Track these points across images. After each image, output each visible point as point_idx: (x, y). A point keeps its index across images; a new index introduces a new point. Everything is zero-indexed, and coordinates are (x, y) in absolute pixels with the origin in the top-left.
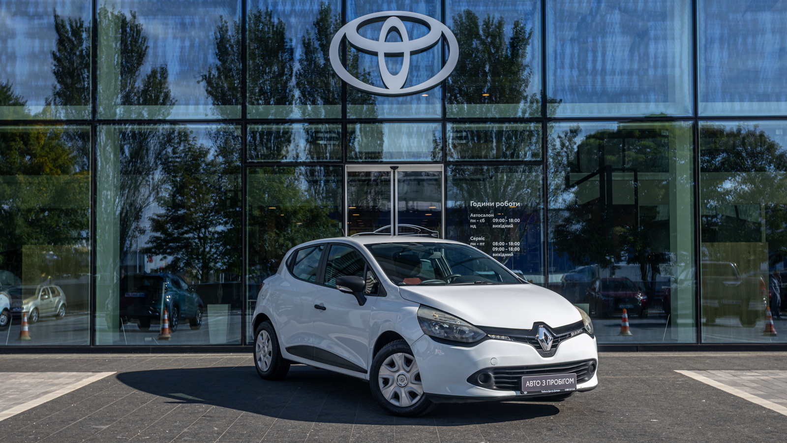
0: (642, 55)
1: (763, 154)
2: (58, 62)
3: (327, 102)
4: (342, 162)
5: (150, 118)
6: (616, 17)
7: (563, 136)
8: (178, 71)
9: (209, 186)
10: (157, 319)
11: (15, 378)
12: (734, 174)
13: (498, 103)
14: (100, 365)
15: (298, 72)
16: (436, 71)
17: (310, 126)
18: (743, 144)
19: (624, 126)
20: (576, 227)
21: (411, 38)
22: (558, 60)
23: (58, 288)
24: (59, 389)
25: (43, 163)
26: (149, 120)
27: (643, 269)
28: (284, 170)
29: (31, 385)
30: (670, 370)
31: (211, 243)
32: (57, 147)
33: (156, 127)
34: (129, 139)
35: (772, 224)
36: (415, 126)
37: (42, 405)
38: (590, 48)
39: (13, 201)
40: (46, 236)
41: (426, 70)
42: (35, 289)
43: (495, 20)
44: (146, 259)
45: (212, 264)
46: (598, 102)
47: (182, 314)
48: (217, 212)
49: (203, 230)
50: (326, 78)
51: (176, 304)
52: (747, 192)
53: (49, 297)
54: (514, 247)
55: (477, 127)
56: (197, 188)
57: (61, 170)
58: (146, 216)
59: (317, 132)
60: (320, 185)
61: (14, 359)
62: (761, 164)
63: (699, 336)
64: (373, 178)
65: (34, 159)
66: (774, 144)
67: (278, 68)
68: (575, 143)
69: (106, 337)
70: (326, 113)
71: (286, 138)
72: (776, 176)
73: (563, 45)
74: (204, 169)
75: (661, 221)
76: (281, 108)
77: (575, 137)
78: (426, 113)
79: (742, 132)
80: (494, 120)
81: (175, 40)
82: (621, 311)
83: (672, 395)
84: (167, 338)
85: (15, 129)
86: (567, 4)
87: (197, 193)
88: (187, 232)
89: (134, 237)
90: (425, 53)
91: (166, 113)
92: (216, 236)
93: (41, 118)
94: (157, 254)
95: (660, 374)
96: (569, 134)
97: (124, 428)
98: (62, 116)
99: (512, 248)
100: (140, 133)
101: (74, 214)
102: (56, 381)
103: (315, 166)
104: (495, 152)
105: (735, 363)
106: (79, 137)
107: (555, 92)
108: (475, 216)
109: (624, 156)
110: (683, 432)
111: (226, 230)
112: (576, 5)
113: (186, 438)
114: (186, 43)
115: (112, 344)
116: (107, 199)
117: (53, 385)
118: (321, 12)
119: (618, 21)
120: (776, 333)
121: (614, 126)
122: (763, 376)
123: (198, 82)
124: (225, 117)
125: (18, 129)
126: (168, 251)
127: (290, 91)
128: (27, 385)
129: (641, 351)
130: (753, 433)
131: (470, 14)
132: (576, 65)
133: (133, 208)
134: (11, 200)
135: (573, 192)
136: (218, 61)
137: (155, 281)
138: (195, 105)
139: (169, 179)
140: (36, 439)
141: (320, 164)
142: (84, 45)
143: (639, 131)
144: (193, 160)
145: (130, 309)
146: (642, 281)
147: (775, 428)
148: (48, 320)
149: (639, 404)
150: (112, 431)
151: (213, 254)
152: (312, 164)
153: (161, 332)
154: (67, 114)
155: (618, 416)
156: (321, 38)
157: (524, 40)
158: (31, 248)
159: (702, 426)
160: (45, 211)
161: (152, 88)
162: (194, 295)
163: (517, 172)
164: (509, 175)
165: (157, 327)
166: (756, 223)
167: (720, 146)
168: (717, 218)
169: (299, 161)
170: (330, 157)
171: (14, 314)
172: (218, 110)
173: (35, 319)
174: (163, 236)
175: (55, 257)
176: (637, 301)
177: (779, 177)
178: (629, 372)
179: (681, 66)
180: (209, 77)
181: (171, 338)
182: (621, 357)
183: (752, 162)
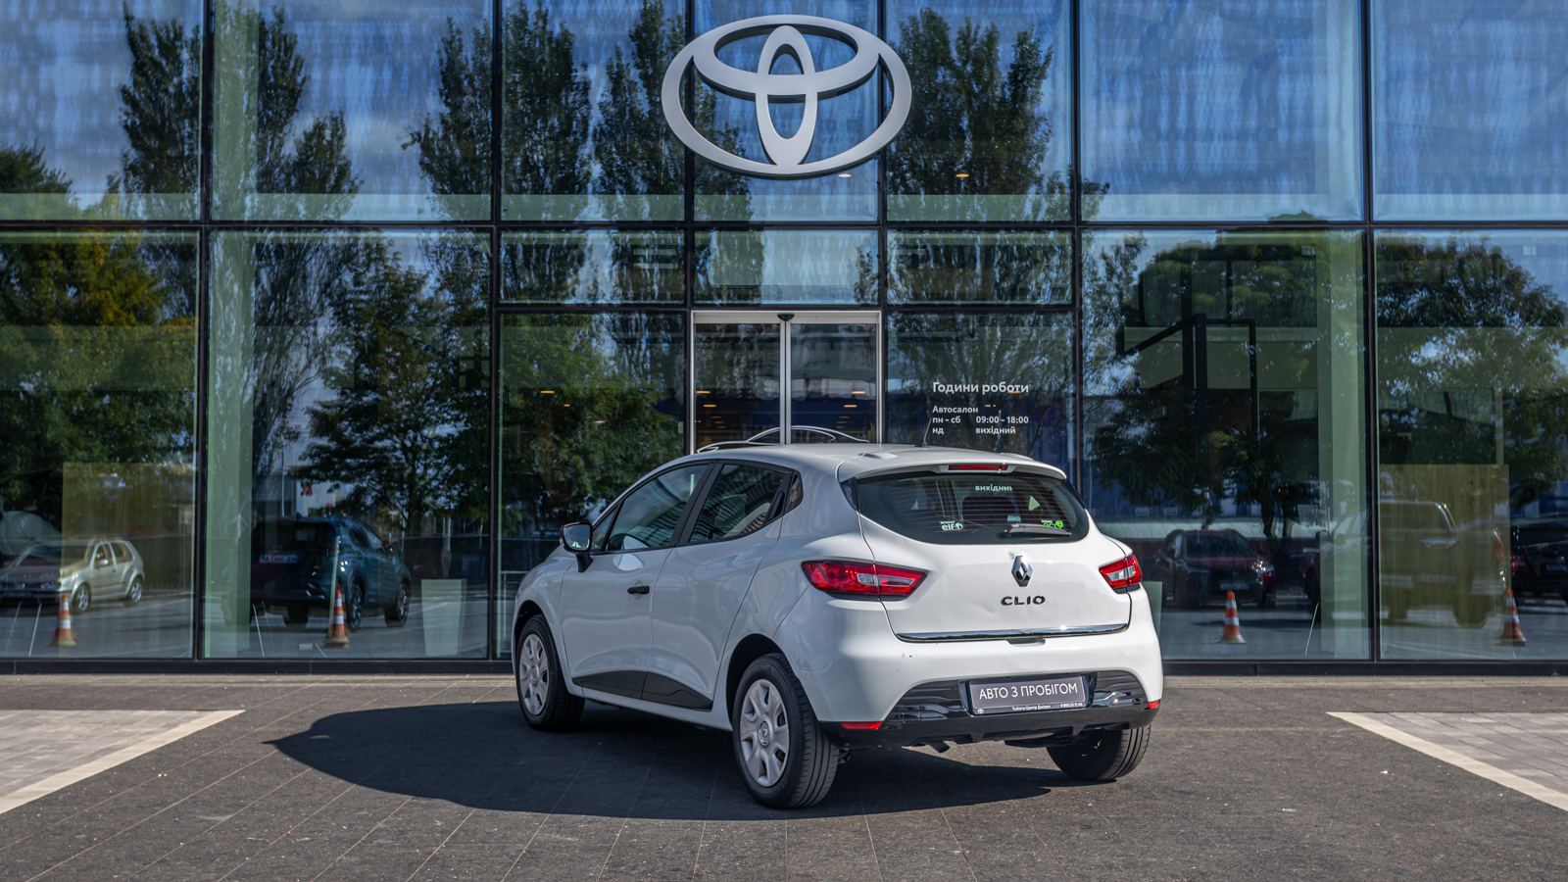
0: (1265, 102)
1: (1499, 291)
2: (132, 107)
3: (656, 187)
4: (684, 305)
5: (309, 218)
6: (1214, 29)
7: (1111, 254)
9: (423, 347)
10: (324, 606)
11: (48, 722)
12: (1443, 331)
13: (986, 192)
14: (212, 696)
15: (598, 128)
16: (867, 131)
17: (620, 235)
18: (1461, 272)
19: (1229, 239)
20: (1137, 431)
21: (819, 67)
22: (1104, 112)
23: (128, 545)
24: (133, 744)
25: (102, 302)
26: (307, 222)
27: (1266, 516)
28: (569, 318)
29: (79, 736)
30: (1320, 712)
31: (426, 458)
32: (130, 270)
33: (321, 234)
34: (270, 257)
35: (1515, 428)
36: (826, 236)
37: (100, 774)
38: (1165, 89)
39: (43, 376)
40: (104, 444)
41: (849, 129)
42: (85, 547)
43: (980, 31)
44: (299, 489)
45: (429, 500)
46: (1180, 193)
47: (371, 597)
48: (440, 399)
49: (411, 434)
50: (653, 140)
51: (360, 580)
52: (1468, 365)
53: (110, 563)
55: (945, 240)
56: (401, 352)
57: (136, 316)
58: (301, 406)
59: (635, 246)
60: (640, 349)
61: (44, 685)
62: (1495, 312)
63: (1374, 646)
64: (743, 335)
65: (83, 294)
66: (1519, 274)
67: (559, 120)
68: (1135, 269)
69: (224, 642)
70: (652, 207)
71: (572, 257)
72: (1524, 335)
73: (1112, 82)
74: (414, 315)
75: (1302, 420)
76: (562, 199)
77: (1134, 256)
78: (849, 212)
79: (1458, 249)
80: (976, 226)
81: (363, 69)
82: (1224, 595)
83: (1324, 762)
84: (341, 645)
85: (48, 238)
86: (1121, 4)
87: (401, 362)
88: (380, 438)
89: (276, 445)
90: (846, 96)
91: (341, 206)
92: (437, 444)
93: (99, 216)
94: (323, 480)
96: (1123, 251)
97: (261, 821)
98: (140, 213)
100: (291, 247)
101: (160, 402)
102: (127, 729)
103: (630, 313)
104: (978, 281)
105: (1445, 699)
106: (173, 253)
107: (1097, 169)
108: (941, 410)
109: (1230, 296)
110: (1345, 832)
111: (456, 434)
112: (1138, 5)
113: (381, 841)
114: (384, 73)
115: (235, 656)
117: (122, 735)
118: (645, 13)
119: (1219, 36)
120: (1524, 639)
121: (1210, 239)
122: (1499, 724)
123: (406, 146)
124: (458, 217)
125: (55, 238)
126: (343, 473)
127: (583, 164)
128: (70, 736)
129: (1262, 674)
130: (1480, 835)
131: (931, 19)
132: (1137, 120)
133: (276, 390)
134: (38, 374)
135: (1131, 364)
136: (443, 106)
137: (319, 533)
138: (401, 192)
139: (347, 334)
140: (89, 842)
141: (640, 308)
142: (186, 74)
143: (1259, 247)
144: (393, 297)
145: (269, 588)
146: (1264, 536)
147: (1523, 826)
148: (108, 608)
149: (1260, 778)
150: (238, 826)
151: (431, 480)
152: (625, 309)
153: (330, 633)
154: (149, 209)
155: (1220, 801)
156: (644, 63)
157: (1036, 68)
158: (79, 469)
159: (1381, 822)
160: (104, 396)
161: (315, 158)
162: (394, 561)
163: (1023, 325)
164: (1007, 330)
165: (321, 622)
166: (1485, 425)
167: (1416, 276)
168: (1410, 416)
169: (599, 302)
170: (659, 294)
171: (43, 596)
172: (443, 201)
173: (83, 604)
174: (333, 445)
175: (121, 485)
176: (1256, 575)
177: (1530, 338)
178: (1239, 716)
179: (1339, 125)
180: (426, 137)
181: (348, 644)
182: (1225, 687)
183: (1478, 308)
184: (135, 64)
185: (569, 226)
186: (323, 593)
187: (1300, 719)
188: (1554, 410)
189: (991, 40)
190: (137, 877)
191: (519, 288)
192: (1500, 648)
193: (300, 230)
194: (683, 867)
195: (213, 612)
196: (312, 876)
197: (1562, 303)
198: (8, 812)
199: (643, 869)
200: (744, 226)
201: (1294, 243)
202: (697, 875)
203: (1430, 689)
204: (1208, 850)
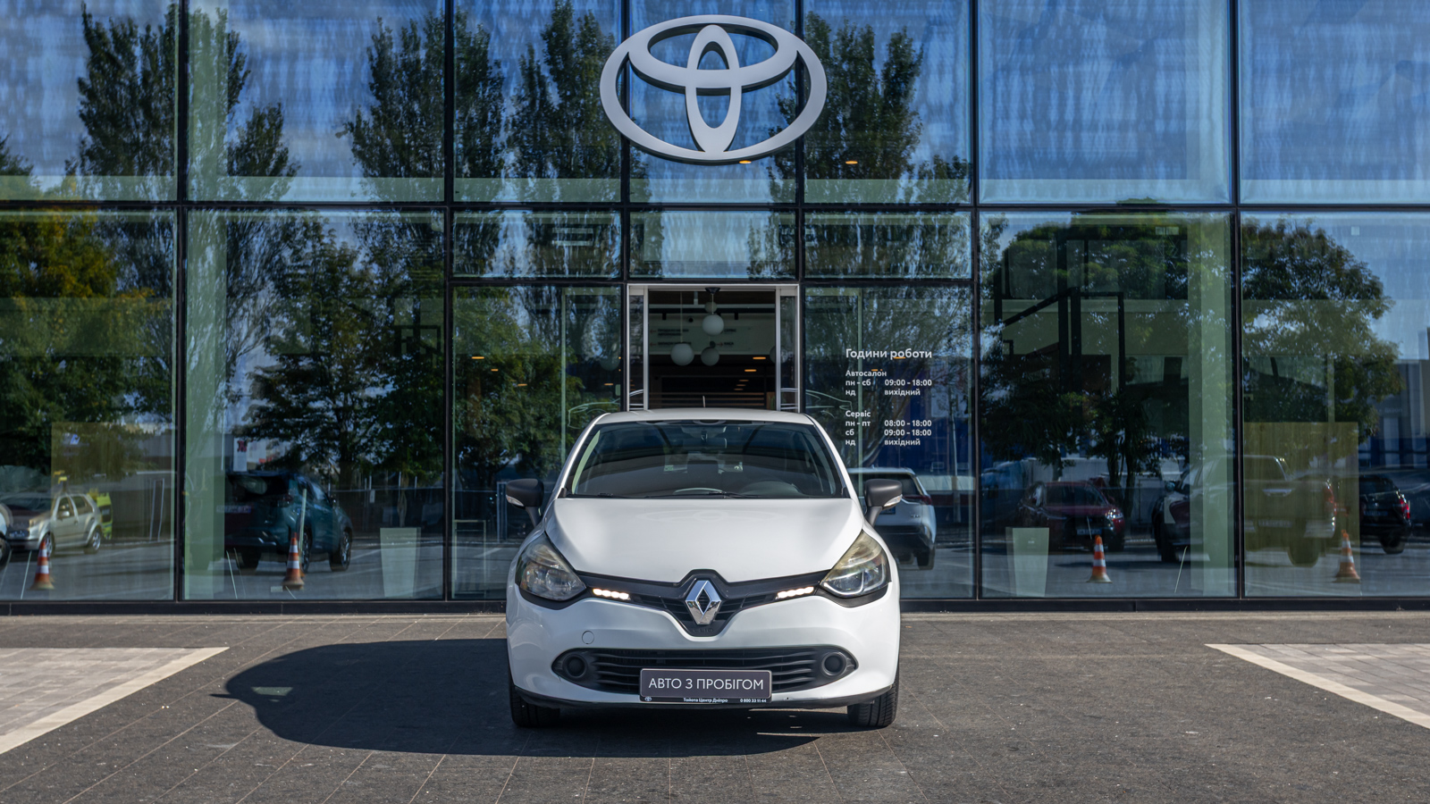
0: (1144, 96)
1: (1322, 269)
2: (88, 97)
3: (566, 172)
4: (622, 279)
5: (250, 199)
6: (1098, 31)
8: (332, 116)
10: (284, 553)
11: (49, 659)
12: (1272, 304)
14: (196, 634)
15: (511, 119)
16: (785, 122)
17: (534, 215)
18: (1289, 252)
19: (1081, 220)
20: (1001, 394)
21: (743, 63)
22: (1000, 104)
24: (132, 679)
25: (60, 276)
26: (249, 203)
27: (1112, 467)
29: (80, 671)
30: (1199, 644)
32: (87, 247)
33: (263, 214)
35: (1341, 392)
37: (108, 706)
38: (1055, 85)
41: (769, 119)
42: (48, 501)
43: (856, 33)
44: (237, 447)
45: (359, 456)
46: (1068, 178)
47: (317, 543)
48: (369, 363)
49: (342, 396)
50: (564, 129)
52: (1294, 333)
53: (72, 514)
54: (921, 428)
55: (829, 220)
57: (92, 287)
58: (244, 372)
59: (549, 225)
61: (39, 625)
62: (1317, 287)
63: (1240, 586)
65: (43, 269)
67: (476, 111)
68: (998, 247)
69: (199, 585)
70: (562, 191)
71: (490, 235)
72: (1344, 307)
73: (1007, 78)
74: (348, 287)
76: (479, 182)
77: (997, 235)
79: (1287, 231)
81: (326, 63)
82: (1093, 540)
83: (1213, 688)
84: (298, 587)
85: (11, 217)
86: (1015, 7)
88: (314, 399)
91: (280, 190)
92: (365, 405)
93: (59, 197)
95: (1183, 651)
97: (265, 748)
98: (96, 194)
99: (918, 431)
100: (235, 226)
101: (114, 367)
102: (124, 664)
103: (542, 286)
104: (860, 259)
105: (1306, 632)
106: (123, 229)
107: (994, 158)
108: (853, 374)
109: (1086, 270)
110: (1244, 753)
111: (384, 395)
112: (1030, 9)
113: (378, 766)
114: (346, 67)
115: (212, 598)
117: (120, 671)
118: (555, 14)
119: (1103, 37)
120: (1358, 577)
121: (1065, 219)
122: (1359, 654)
123: (339, 135)
124: (387, 198)
125: (18, 217)
126: (281, 431)
127: (497, 152)
128: (72, 672)
129: (1140, 610)
130: (1366, 754)
132: (1029, 112)
139: (286, 306)
140: (110, 769)
141: (550, 282)
142: (138, 68)
143: (1108, 227)
144: (328, 271)
147: (1403, 746)
148: (71, 555)
149: (1159, 704)
150: (244, 753)
151: (361, 437)
152: (536, 283)
154: (105, 191)
155: (1128, 725)
157: (912, 65)
159: (1276, 742)
160: (60, 361)
161: (256, 144)
162: (337, 511)
163: (896, 298)
164: (883, 301)
165: (280, 566)
169: (516, 276)
170: (569, 269)
171: (15, 544)
174: (272, 405)
176: (1108, 521)
177: (1349, 309)
178: (1128, 647)
179: (1210, 117)
180: (358, 127)
181: (305, 586)
182: (1109, 621)
183: (1304, 283)
184: (92, 57)
185: (486, 207)
188: (1367, 373)
189: (868, 39)
190: (161, 801)
192: (1336, 585)
193: (242, 209)
194: (658, 787)
196: (321, 799)
197: (1377, 278)
198: (30, 742)
199: (622, 790)
202: (672, 795)
203: (1291, 622)
204: (1127, 769)
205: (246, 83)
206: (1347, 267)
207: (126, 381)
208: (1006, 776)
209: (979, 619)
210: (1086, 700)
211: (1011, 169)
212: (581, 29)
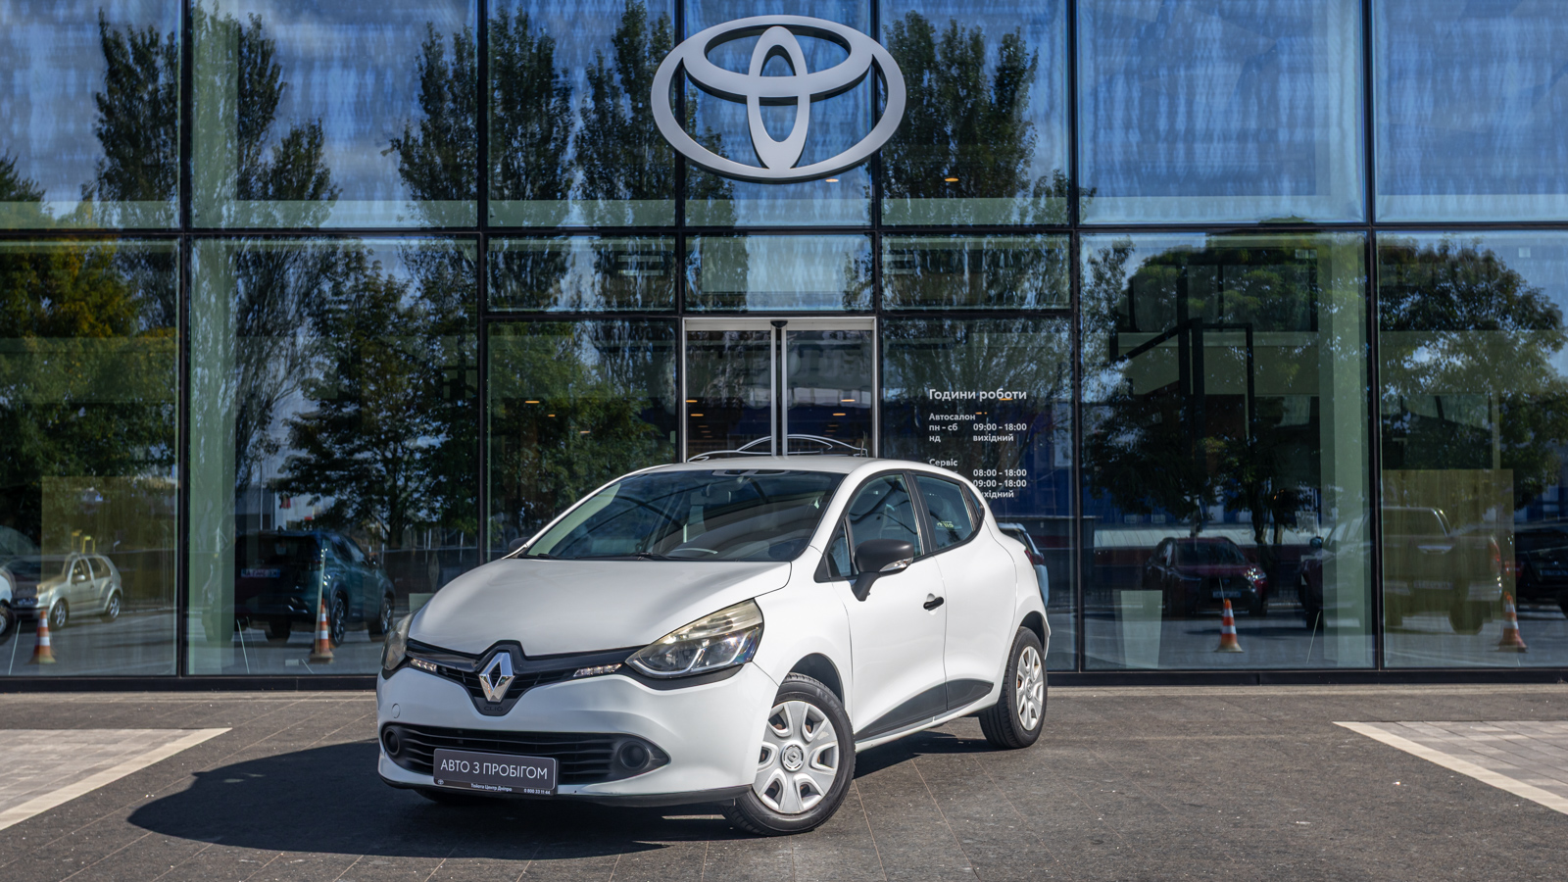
0: (1265, 102)
1: (1491, 295)
2: (107, 114)
3: (638, 193)
4: (676, 313)
6: (1213, 28)
7: (1099, 259)
8: (352, 132)
9: (403, 358)
10: (310, 621)
11: (30, 742)
12: (1434, 335)
13: (973, 195)
14: (198, 714)
15: (579, 134)
16: (860, 133)
17: (602, 242)
18: (1453, 276)
19: (1219, 242)
20: (1127, 438)
21: (812, 68)
22: (1102, 112)
23: (105, 559)
24: (118, 764)
25: (77, 313)
26: (285, 230)
27: (1257, 523)
28: (552, 326)
29: (63, 755)
30: (1327, 721)
31: (407, 470)
32: (105, 281)
33: (300, 242)
34: (247, 267)
35: (1510, 433)
36: (820, 240)
37: (85, 795)
38: (1164, 90)
39: (17, 389)
40: (80, 458)
41: (842, 132)
42: (62, 563)
43: (965, 34)
44: (278, 502)
45: (410, 512)
46: (1180, 195)
47: (354, 610)
48: (421, 410)
49: (392, 446)
51: (343, 594)
52: (1460, 368)
53: (88, 579)
54: (1015, 479)
55: (931, 244)
56: (382, 362)
57: (112, 328)
58: (281, 418)
59: (619, 252)
60: (623, 358)
62: (1486, 316)
63: (1378, 655)
64: (727, 343)
65: (58, 306)
66: (1512, 276)
67: (540, 126)
68: (1124, 274)
69: (207, 659)
70: (635, 213)
71: (556, 264)
72: (1516, 338)
73: (1110, 82)
74: (394, 325)
75: (1296, 426)
76: (545, 205)
77: (1122, 261)
78: (843, 216)
79: (1450, 253)
80: (963, 230)
81: (346, 73)
82: (1219, 603)
83: (1334, 773)
84: (326, 660)
85: (21, 247)
86: (1118, 3)
87: (382, 373)
88: (360, 449)
89: (256, 458)
90: (839, 98)
91: (320, 215)
92: (418, 456)
93: (74, 225)
94: (302, 492)
96: (1111, 256)
98: (115, 221)
99: (1011, 482)
100: (269, 256)
101: (137, 415)
102: (112, 748)
103: (613, 320)
104: (966, 290)
105: (1451, 708)
106: (147, 261)
107: (1096, 175)
108: (938, 417)
109: (1221, 300)
110: (1361, 846)
111: (438, 446)
112: (1136, 5)
114: (367, 77)
115: (220, 673)
116: (202, 383)
117: (107, 755)
119: (1218, 36)
120: (1524, 646)
121: (1199, 242)
122: (1509, 732)
123: (385, 152)
124: (437, 223)
125: (28, 247)
126: (323, 486)
127: (564, 171)
128: (53, 757)
129: (1265, 683)
130: (1499, 847)
131: (916, 21)
132: (1135, 121)
133: (254, 402)
134: (13, 388)
135: (1120, 371)
136: (423, 113)
137: (301, 547)
138: (385, 199)
139: (327, 345)
140: (77, 865)
141: (623, 316)
142: (162, 81)
143: (1249, 250)
144: (373, 307)
145: (253, 603)
146: (1255, 543)
147: (1542, 838)
148: (89, 624)
149: (1271, 791)
151: (412, 492)
152: (607, 317)
153: (314, 646)
154: (124, 217)
155: (1232, 814)
156: (626, 68)
158: (56, 483)
159: (1398, 834)
160: (79, 409)
161: (293, 166)
162: (378, 574)
163: (1010, 331)
164: (995, 336)
165: (306, 636)
166: (1477, 429)
167: (1409, 280)
168: (1403, 421)
169: (583, 310)
170: (643, 302)
171: (21, 612)
172: (425, 207)
173: (61, 621)
174: (313, 457)
175: (99, 499)
176: (1248, 583)
177: (1522, 341)
178: (1244, 726)
179: (1340, 125)
180: (406, 144)
181: (333, 659)
182: (1228, 697)
183: (1470, 311)
184: (110, 70)
185: (552, 233)
186: (306, 608)
187: (1307, 730)
188: (1545, 414)
189: (977, 44)
191: (500, 297)
192: (1501, 654)
193: (277, 237)
195: (195, 628)
197: (1554, 305)
200: (729, 231)
201: (1284, 245)
203: (1436, 697)
204: (1223, 865)
205: (281, 96)
206: (1520, 293)
207: (150, 432)
208: (1084, 873)
209: (1080, 694)
210: (1188, 785)
211: (1115, 186)
212: (654, 34)
